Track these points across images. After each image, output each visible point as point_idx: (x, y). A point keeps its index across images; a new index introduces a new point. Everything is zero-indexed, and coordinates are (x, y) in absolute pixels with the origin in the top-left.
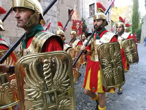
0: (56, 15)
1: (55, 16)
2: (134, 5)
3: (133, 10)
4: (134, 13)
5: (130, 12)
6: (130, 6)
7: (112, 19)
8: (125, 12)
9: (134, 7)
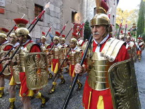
0: (59, 17)
1: (57, 18)
2: (140, 10)
3: (139, 14)
4: (139, 18)
5: (136, 17)
6: (136, 11)
7: (116, 23)
8: (131, 16)
9: (140, 12)
